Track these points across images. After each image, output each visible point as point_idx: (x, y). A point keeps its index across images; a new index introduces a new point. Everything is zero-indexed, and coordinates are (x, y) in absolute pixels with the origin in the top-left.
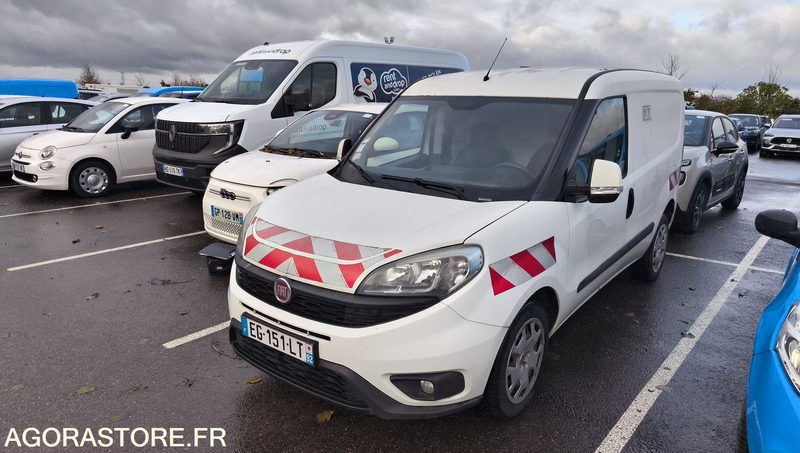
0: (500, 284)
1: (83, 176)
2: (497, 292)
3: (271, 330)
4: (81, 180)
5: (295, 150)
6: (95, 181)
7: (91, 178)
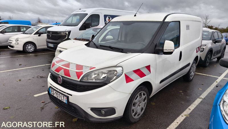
0: (128, 79)
1: (27, 47)
2: (127, 82)
3: (56, 92)
4: (27, 48)
5: (83, 39)
6: (30, 48)
7: (29, 47)
